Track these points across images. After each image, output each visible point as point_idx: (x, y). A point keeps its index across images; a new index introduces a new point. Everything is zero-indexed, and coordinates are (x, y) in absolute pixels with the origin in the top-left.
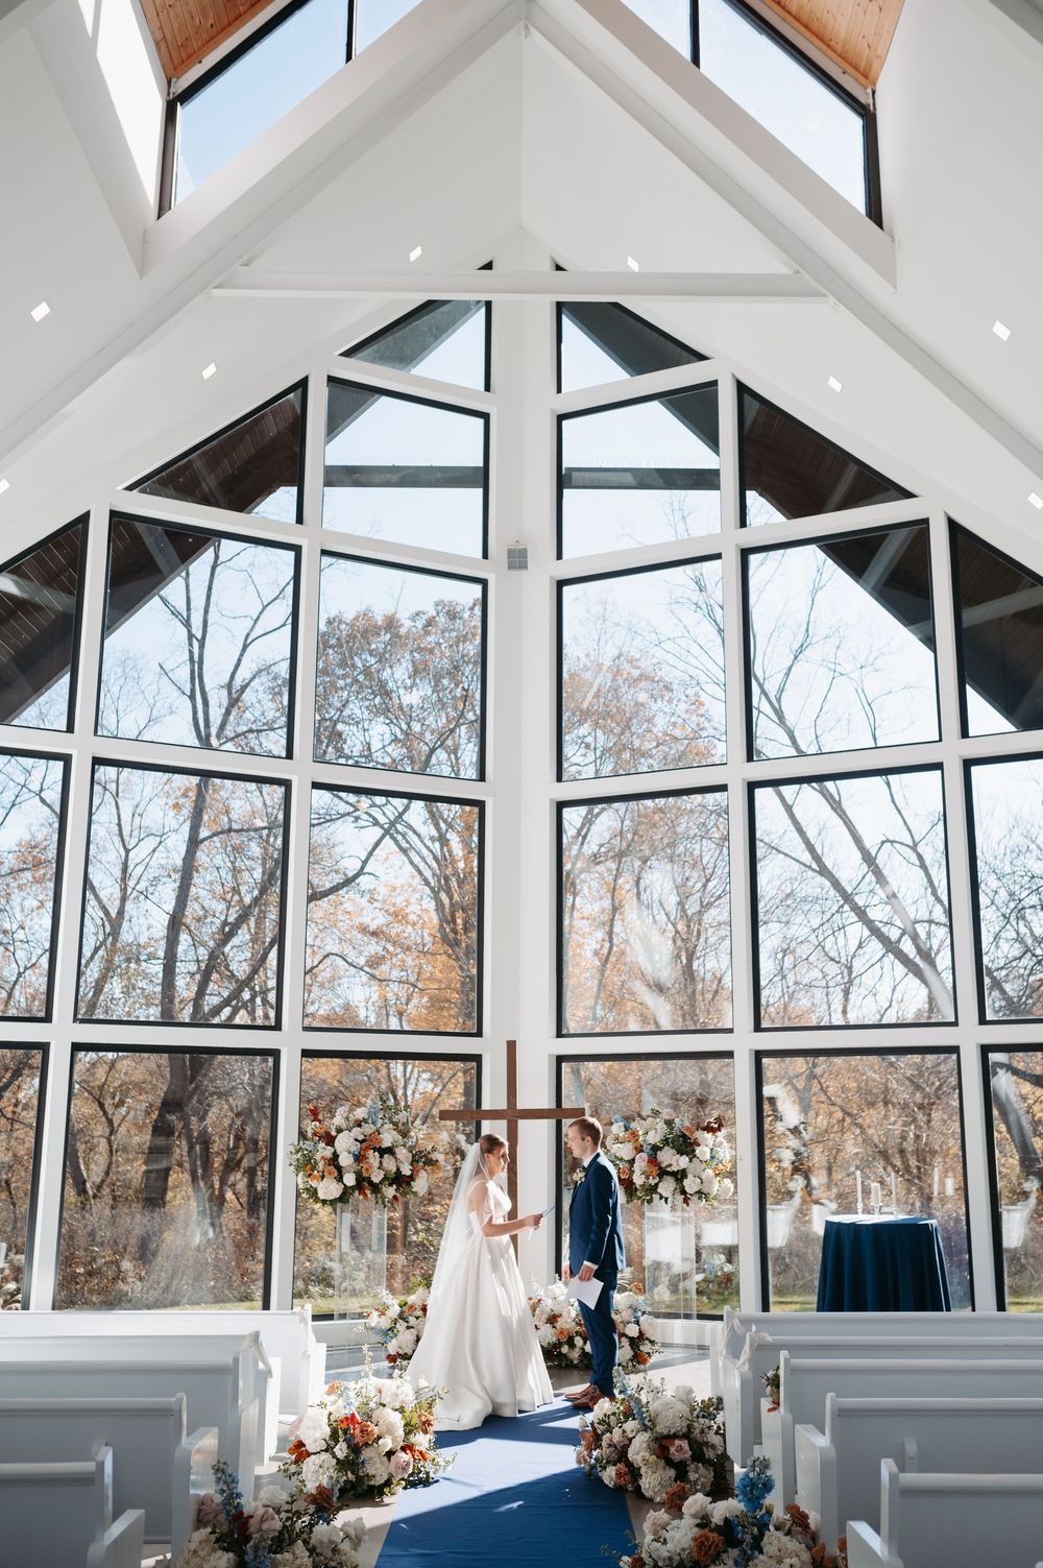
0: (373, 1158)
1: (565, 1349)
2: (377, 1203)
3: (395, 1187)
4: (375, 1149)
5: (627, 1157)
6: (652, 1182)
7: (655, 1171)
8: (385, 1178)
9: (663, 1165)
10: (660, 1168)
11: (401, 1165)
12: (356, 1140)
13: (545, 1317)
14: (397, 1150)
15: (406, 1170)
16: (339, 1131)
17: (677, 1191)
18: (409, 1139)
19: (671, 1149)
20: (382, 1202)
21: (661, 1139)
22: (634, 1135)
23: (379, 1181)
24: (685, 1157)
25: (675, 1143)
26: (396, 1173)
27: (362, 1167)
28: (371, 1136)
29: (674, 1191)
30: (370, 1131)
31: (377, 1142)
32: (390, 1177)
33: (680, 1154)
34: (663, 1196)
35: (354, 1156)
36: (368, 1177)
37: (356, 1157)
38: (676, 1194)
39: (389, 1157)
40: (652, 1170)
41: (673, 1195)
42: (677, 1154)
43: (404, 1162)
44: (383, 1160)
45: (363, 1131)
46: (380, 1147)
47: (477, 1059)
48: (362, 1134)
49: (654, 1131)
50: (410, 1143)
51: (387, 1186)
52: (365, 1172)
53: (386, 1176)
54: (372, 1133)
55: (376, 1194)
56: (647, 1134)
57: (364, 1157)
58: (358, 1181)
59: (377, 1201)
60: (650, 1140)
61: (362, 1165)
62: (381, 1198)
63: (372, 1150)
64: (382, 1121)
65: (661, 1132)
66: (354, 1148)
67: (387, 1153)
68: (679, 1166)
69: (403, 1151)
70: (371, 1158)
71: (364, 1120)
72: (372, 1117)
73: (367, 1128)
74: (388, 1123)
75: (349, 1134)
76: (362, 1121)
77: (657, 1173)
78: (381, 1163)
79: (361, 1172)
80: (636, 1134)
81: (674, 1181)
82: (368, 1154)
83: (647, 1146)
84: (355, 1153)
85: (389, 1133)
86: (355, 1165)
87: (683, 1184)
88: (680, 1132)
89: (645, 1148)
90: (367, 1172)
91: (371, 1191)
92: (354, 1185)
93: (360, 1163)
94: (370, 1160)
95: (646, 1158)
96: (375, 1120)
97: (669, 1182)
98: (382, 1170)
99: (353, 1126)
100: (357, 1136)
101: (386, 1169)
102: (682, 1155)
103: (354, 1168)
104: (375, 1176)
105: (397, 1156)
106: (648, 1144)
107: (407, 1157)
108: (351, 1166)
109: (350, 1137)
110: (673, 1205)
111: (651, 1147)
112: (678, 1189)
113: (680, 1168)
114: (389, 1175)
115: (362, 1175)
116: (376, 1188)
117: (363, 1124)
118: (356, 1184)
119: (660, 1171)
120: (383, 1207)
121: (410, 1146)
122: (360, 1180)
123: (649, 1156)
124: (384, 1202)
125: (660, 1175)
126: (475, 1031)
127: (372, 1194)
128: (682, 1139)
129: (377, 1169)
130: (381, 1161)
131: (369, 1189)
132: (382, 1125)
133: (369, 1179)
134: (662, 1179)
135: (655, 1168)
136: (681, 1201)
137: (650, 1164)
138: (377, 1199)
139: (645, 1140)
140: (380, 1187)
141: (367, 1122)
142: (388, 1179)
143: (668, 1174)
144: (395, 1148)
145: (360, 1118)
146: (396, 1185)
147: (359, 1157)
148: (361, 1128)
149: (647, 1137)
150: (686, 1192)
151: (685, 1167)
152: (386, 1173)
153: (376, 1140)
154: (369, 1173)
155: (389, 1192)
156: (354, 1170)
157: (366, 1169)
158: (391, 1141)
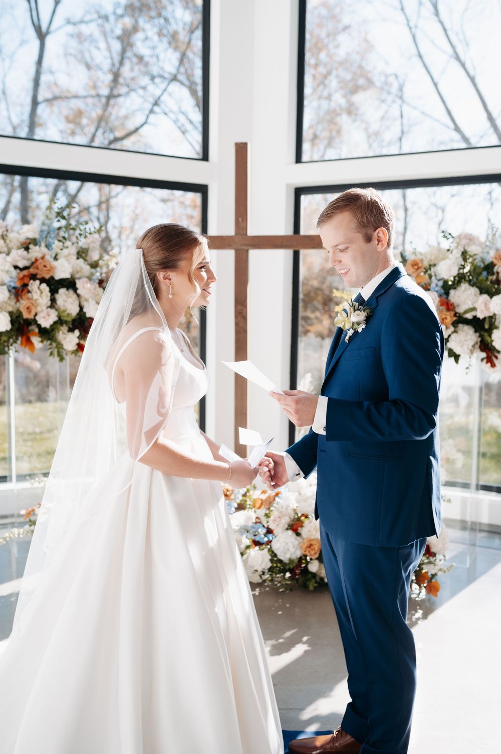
0: (39, 293)
2: (51, 354)
3: (77, 333)
4: (43, 280)
7: (450, 318)
8: (60, 322)
9: (460, 310)
10: (456, 314)
11: (84, 304)
12: (16, 267)
14: (79, 284)
15: (93, 311)
17: (477, 346)
18: (98, 269)
19: (471, 287)
20: (58, 352)
21: (455, 272)
22: (416, 267)
23: (51, 326)
24: (495, 298)
25: (475, 279)
26: (78, 314)
27: (23, 305)
28: (40, 263)
29: (474, 346)
30: (39, 255)
31: (50, 270)
32: (69, 319)
33: (485, 293)
34: (455, 353)
35: (10, 289)
36: (32, 319)
37: (13, 291)
38: (475, 350)
39: (67, 292)
40: (444, 316)
41: (472, 352)
42: (481, 293)
43: (90, 300)
44: (57, 296)
45: (30, 256)
46: (52, 278)
47: (202, 189)
48: (28, 260)
49: (448, 260)
50: (101, 274)
51: (66, 331)
52: (28, 312)
53: (62, 318)
54: (43, 258)
55: (49, 342)
56: (437, 265)
57: (25, 291)
58: (16, 325)
59: (50, 351)
60: (439, 274)
61: (22, 301)
62: (57, 347)
63: (38, 282)
64: (61, 244)
65: (455, 264)
66: (11, 277)
67: (63, 287)
68: (485, 311)
69: (89, 285)
70: (36, 292)
71: (35, 242)
72: (46, 237)
73: (36, 252)
74: (70, 247)
75: (5, 259)
76: (30, 243)
77: (450, 321)
78: (53, 300)
79: (21, 313)
80: (420, 265)
81: (476, 332)
82: (31, 287)
83: (436, 282)
84: (13, 285)
85: (68, 260)
86: (12, 301)
87: (490, 336)
88: (484, 263)
89: (433, 285)
90: (30, 312)
91: (39, 339)
92: (11, 330)
93: (20, 298)
94: (35, 295)
95: (435, 298)
96: (49, 242)
97: (467, 333)
98: (56, 310)
99: (15, 247)
100: (17, 261)
101: (62, 308)
102: (489, 295)
103: (10, 305)
104: (44, 317)
105: (79, 292)
106: (436, 279)
107: (96, 293)
108: (7, 303)
109: (6, 261)
110: (470, 365)
111: (441, 283)
112: (479, 344)
113: (487, 314)
114: (67, 317)
115: (22, 316)
116: (47, 334)
117: (31, 246)
118: (14, 328)
119: (455, 318)
120: (62, 359)
121: (100, 278)
122: (20, 323)
123: (440, 296)
124: (61, 353)
125: (455, 324)
126: (201, 157)
127: (42, 341)
128: (485, 273)
129: (48, 307)
130: (54, 298)
131: (35, 334)
132: (61, 249)
133: (34, 321)
134: (457, 329)
135: (448, 313)
136: (482, 360)
137: (441, 308)
138: (51, 348)
139: (433, 274)
140: (54, 333)
141: (39, 244)
142: (66, 322)
143: (466, 322)
144: (77, 281)
145: (28, 239)
146: (80, 331)
147: (18, 291)
148: (28, 252)
149: (437, 270)
150: (492, 348)
151: (496, 313)
152: (62, 314)
153: (49, 268)
154: (33, 313)
155: (68, 339)
156: (10, 309)
157: (28, 308)
158: (71, 270)
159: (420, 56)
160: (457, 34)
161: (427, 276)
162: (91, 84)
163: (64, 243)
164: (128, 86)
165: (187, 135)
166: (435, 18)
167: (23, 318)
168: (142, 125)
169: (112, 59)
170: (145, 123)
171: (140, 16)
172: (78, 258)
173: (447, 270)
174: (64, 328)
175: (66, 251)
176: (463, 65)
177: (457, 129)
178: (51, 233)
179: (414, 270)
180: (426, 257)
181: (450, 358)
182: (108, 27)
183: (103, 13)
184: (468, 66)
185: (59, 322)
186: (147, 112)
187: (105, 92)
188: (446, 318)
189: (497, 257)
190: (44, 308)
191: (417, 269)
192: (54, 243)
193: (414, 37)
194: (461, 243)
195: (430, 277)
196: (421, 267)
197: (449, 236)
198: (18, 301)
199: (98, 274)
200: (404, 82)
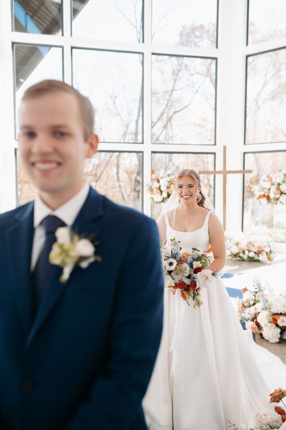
1: (241, 255)
5: (268, 188)
6: (277, 196)
7: (279, 192)
10: (281, 192)
12: (167, 181)
13: (234, 243)
16: (162, 178)
37: (167, 187)
47: (214, 154)
56: (276, 179)
66: (166, 184)
75: (164, 179)
99: (166, 176)
106: (276, 182)
108: (165, 190)
126: (214, 144)
134: (281, 196)
137: (277, 190)
179: (270, 180)
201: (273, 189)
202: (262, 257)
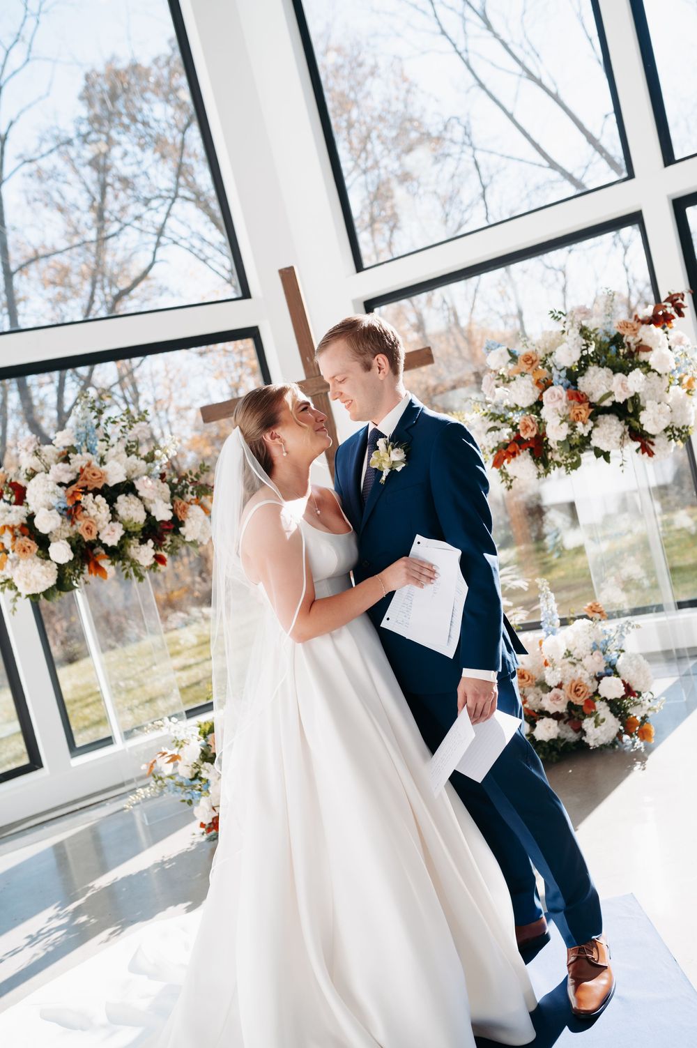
0: (96, 508)
2: (127, 575)
3: (151, 543)
4: (96, 492)
5: (526, 400)
6: (580, 431)
7: (585, 412)
8: (128, 535)
9: (595, 399)
10: (591, 405)
11: (151, 507)
12: (61, 484)
14: (138, 485)
15: (163, 513)
16: (32, 475)
17: (627, 435)
18: (156, 462)
19: (601, 368)
20: (135, 571)
21: (577, 356)
22: (530, 362)
23: (119, 542)
24: (631, 374)
25: (603, 358)
26: (146, 521)
27: (80, 526)
28: (88, 472)
29: (622, 437)
30: (84, 464)
31: (101, 478)
32: (138, 529)
33: (620, 372)
34: (602, 451)
35: (61, 511)
36: (95, 540)
37: (65, 513)
38: (625, 441)
39: (127, 498)
40: (577, 411)
41: (622, 445)
42: (615, 373)
43: (156, 500)
44: (116, 506)
45: (72, 467)
46: (106, 486)
47: (252, 333)
48: (71, 472)
49: (565, 344)
50: (161, 466)
51: (137, 545)
52: (88, 532)
53: (129, 530)
54: (89, 465)
55: (121, 562)
56: (553, 354)
57: (79, 509)
58: (79, 552)
59: (125, 572)
60: (559, 363)
61: (78, 523)
62: (131, 566)
63: (91, 495)
64: (105, 443)
65: (576, 346)
66: (59, 497)
67: (120, 493)
68: (623, 393)
69: (150, 482)
70: (92, 508)
71: (73, 449)
72: (86, 441)
73: (78, 461)
74: (116, 444)
75: (45, 478)
76: (68, 453)
77: (586, 414)
78: (114, 512)
79: (81, 535)
80: (534, 358)
81: (620, 420)
82: (85, 503)
83: (558, 373)
84: (62, 506)
85: (118, 461)
86: (66, 525)
87: (638, 421)
88: (609, 336)
89: (555, 378)
90: (91, 532)
91: (109, 562)
92: (74, 559)
93: (75, 520)
94: (92, 511)
95: (562, 392)
96: (91, 445)
97: (610, 424)
98: (120, 522)
99: (53, 461)
100: (60, 477)
101: (126, 519)
102: (624, 373)
103: (65, 531)
104: (109, 534)
105: (140, 494)
106: (557, 370)
107: (161, 490)
108: (61, 529)
109: (48, 481)
110: (623, 460)
111: (564, 373)
112: (628, 433)
113: (628, 396)
114: (135, 527)
115: (83, 539)
116: (116, 553)
117: (71, 455)
118: (78, 556)
119: (591, 410)
120: (141, 578)
121: (161, 472)
122: (82, 549)
123: (567, 388)
124: (139, 571)
125: (593, 417)
126: (240, 294)
127: (113, 564)
128: (613, 348)
129: (109, 522)
130: (114, 509)
131: (103, 557)
132: (107, 450)
133: (99, 542)
134: (597, 422)
135: (581, 407)
136: (637, 451)
137: (572, 402)
138: (124, 569)
139: (551, 365)
140: (124, 550)
141: (79, 451)
142: (135, 534)
143: (606, 411)
144: (135, 482)
145: (65, 447)
146: (153, 540)
147: (71, 510)
148: (70, 464)
149: (555, 359)
150: (645, 434)
151: (638, 391)
152: (128, 526)
153: (100, 475)
154: (95, 533)
155: (142, 553)
156: (67, 535)
157: (87, 529)
158: (125, 471)
159: (482, 86)
160: (521, 46)
161: (546, 369)
162: (71, 230)
163: (108, 442)
164: (118, 220)
165: (210, 262)
166: (489, 34)
167: (84, 541)
168: (150, 267)
169: (88, 191)
170: (154, 262)
171: (111, 128)
172: (128, 456)
173: (567, 356)
174: (135, 541)
175: (112, 451)
176: (539, 83)
177: (553, 165)
178: (91, 433)
179: (529, 366)
180: (539, 347)
181: (599, 459)
182: (73, 152)
183: (63, 136)
184: (546, 81)
185: (126, 535)
186: (152, 247)
187: (92, 235)
188: (580, 413)
189: (622, 326)
190: (106, 523)
191: (532, 364)
192: (96, 445)
193: (467, 63)
194: (576, 320)
195: (550, 369)
196: (536, 361)
197: (560, 316)
198: (73, 523)
199: (158, 468)
200: (468, 122)
201: (555, 402)
202: (599, 730)
